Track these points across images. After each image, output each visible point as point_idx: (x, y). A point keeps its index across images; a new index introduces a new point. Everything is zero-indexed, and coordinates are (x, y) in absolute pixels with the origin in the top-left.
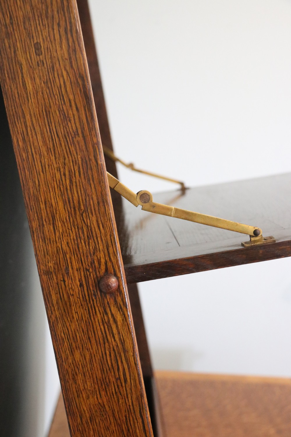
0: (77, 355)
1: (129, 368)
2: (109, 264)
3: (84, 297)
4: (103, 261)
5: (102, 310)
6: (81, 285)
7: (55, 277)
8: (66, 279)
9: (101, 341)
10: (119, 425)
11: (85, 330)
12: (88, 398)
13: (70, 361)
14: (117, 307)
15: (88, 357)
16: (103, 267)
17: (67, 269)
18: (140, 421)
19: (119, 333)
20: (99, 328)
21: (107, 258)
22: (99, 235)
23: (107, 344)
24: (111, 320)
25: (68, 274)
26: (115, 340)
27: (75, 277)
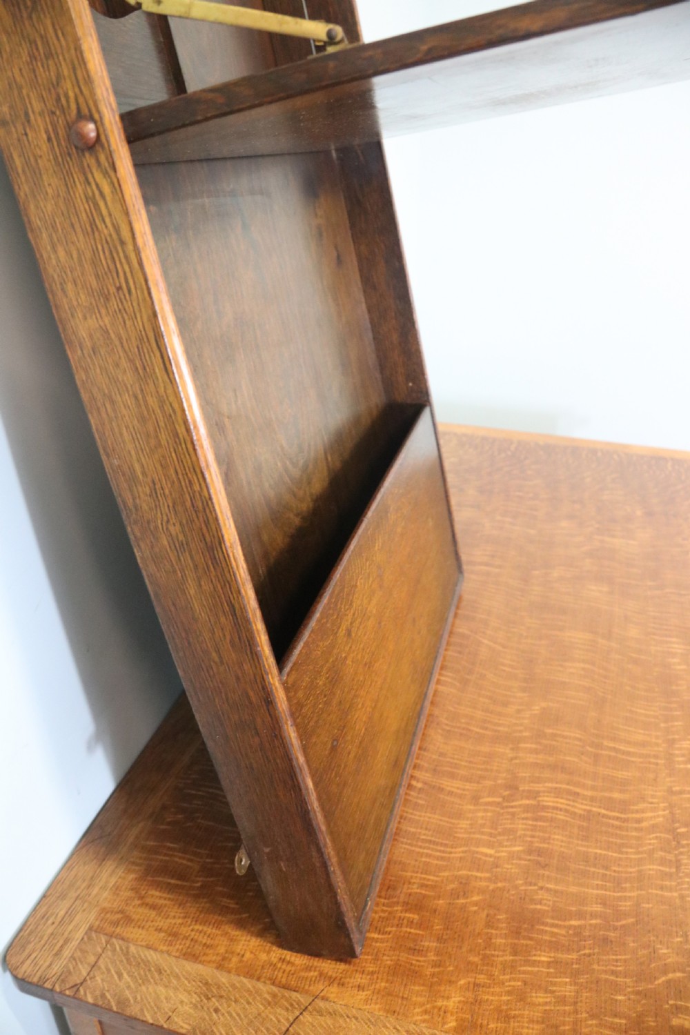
0: (61, 253)
1: (131, 272)
2: (81, 100)
3: (56, 158)
4: (71, 94)
5: (82, 179)
6: (49, 139)
7: (13, 129)
8: (28, 131)
9: (89, 229)
10: (131, 361)
11: (65, 213)
12: (85, 318)
13: (54, 262)
14: (102, 171)
15: (75, 256)
16: (73, 106)
17: (27, 114)
18: (158, 354)
19: (110, 215)
20: (82, 208)
21: (77, 90)
22: (59, 51)
23: (96, 233)
24: (97, 193)
25: (29, 121)
26: (106, 227)
27: (39, 127)
